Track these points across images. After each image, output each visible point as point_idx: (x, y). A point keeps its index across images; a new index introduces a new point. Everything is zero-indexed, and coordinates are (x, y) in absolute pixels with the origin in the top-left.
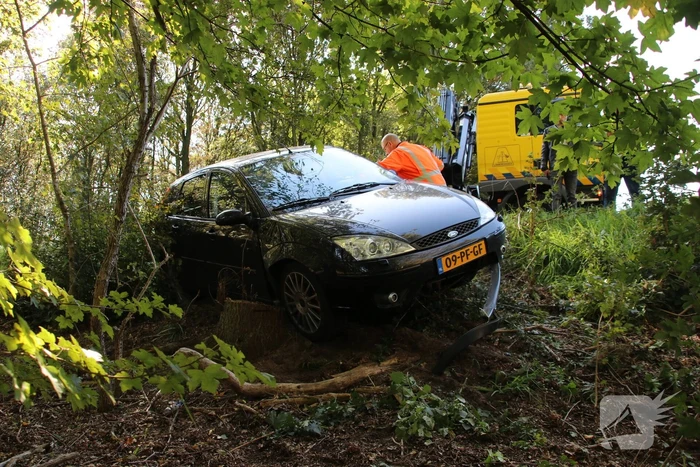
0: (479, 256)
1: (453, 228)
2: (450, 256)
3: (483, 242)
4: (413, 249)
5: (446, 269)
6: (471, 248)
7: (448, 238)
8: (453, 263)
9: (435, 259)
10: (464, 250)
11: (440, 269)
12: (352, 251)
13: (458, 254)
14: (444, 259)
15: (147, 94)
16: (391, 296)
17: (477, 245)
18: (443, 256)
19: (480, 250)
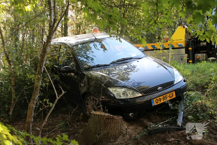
0: (172, 98)
1: (161, 86)
2: (158, 98)
3: (174, 92)
4: (141, 95)
5: (156, 104)
6: (168, 95)
7: (158, 90)
8: (159, 101)
9: (150, 100)
10: (165, 96)
11: (153, 104)
12: (115, 93)
13: (161, 97)
14: (155, 100)
15: (52, 11)
16: (130, 114)
17: (171, 93)
18: (155, 98)
19: (173, 95)
